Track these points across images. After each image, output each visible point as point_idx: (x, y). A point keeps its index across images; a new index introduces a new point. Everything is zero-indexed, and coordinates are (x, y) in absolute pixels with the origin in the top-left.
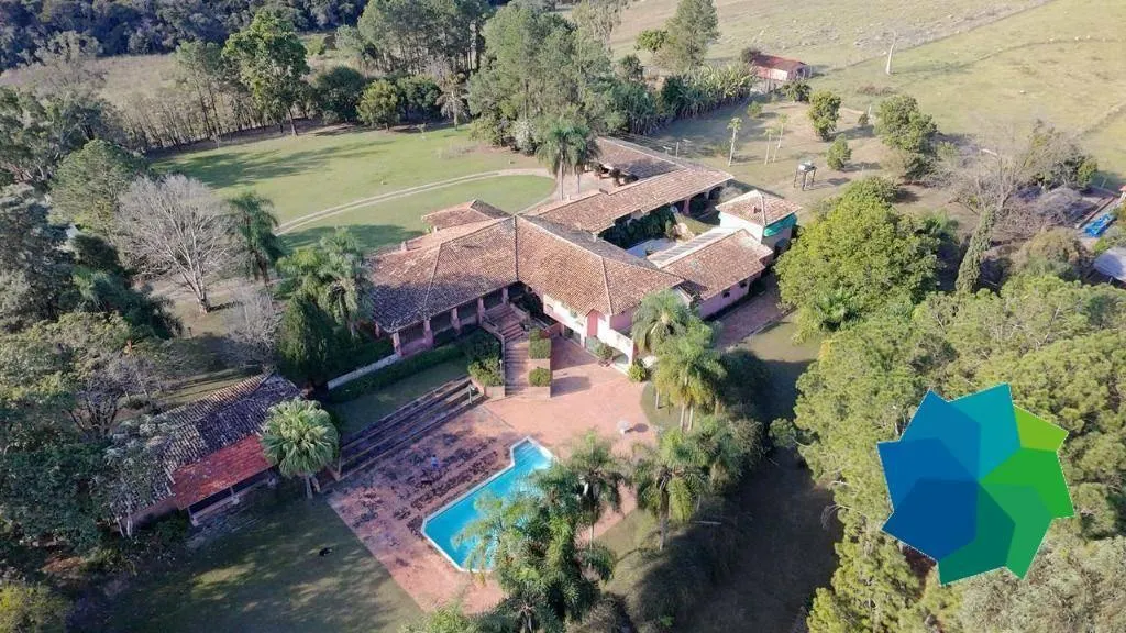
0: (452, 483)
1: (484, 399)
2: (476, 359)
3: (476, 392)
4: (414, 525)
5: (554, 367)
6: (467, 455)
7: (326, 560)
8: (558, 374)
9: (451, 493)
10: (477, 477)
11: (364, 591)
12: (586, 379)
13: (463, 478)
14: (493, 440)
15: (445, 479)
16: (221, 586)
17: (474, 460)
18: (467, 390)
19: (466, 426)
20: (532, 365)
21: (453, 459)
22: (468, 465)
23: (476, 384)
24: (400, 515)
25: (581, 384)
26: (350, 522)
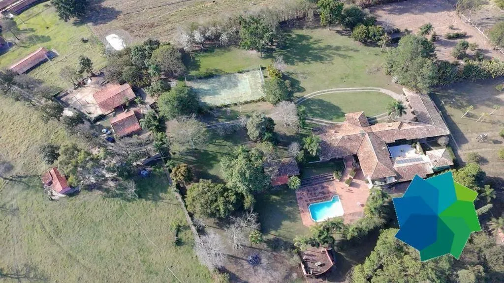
0: (319, 199)
1: (335, 180)
2: (337, 170)
3: (333, 178)
4: (308, 205)
5: (354, 178)
6: (324, 193)
7: (291, 204)
8: (354, 181)
9: (317, 201)
10: (323, 200)
11: (296, 213)
12: (360, 185)
13: (321, 199)
14: (331, 192)
15: (317, 197)
16: (275, 200)
17: (325, 195)
18: (332, 177)
19: (327, 186)
20: (349, 176)
21: (321, 193)
22: (323, 196)
23: (334, 176)
24: (306, 201)
25: (357, 186)
26: (297, 198)
